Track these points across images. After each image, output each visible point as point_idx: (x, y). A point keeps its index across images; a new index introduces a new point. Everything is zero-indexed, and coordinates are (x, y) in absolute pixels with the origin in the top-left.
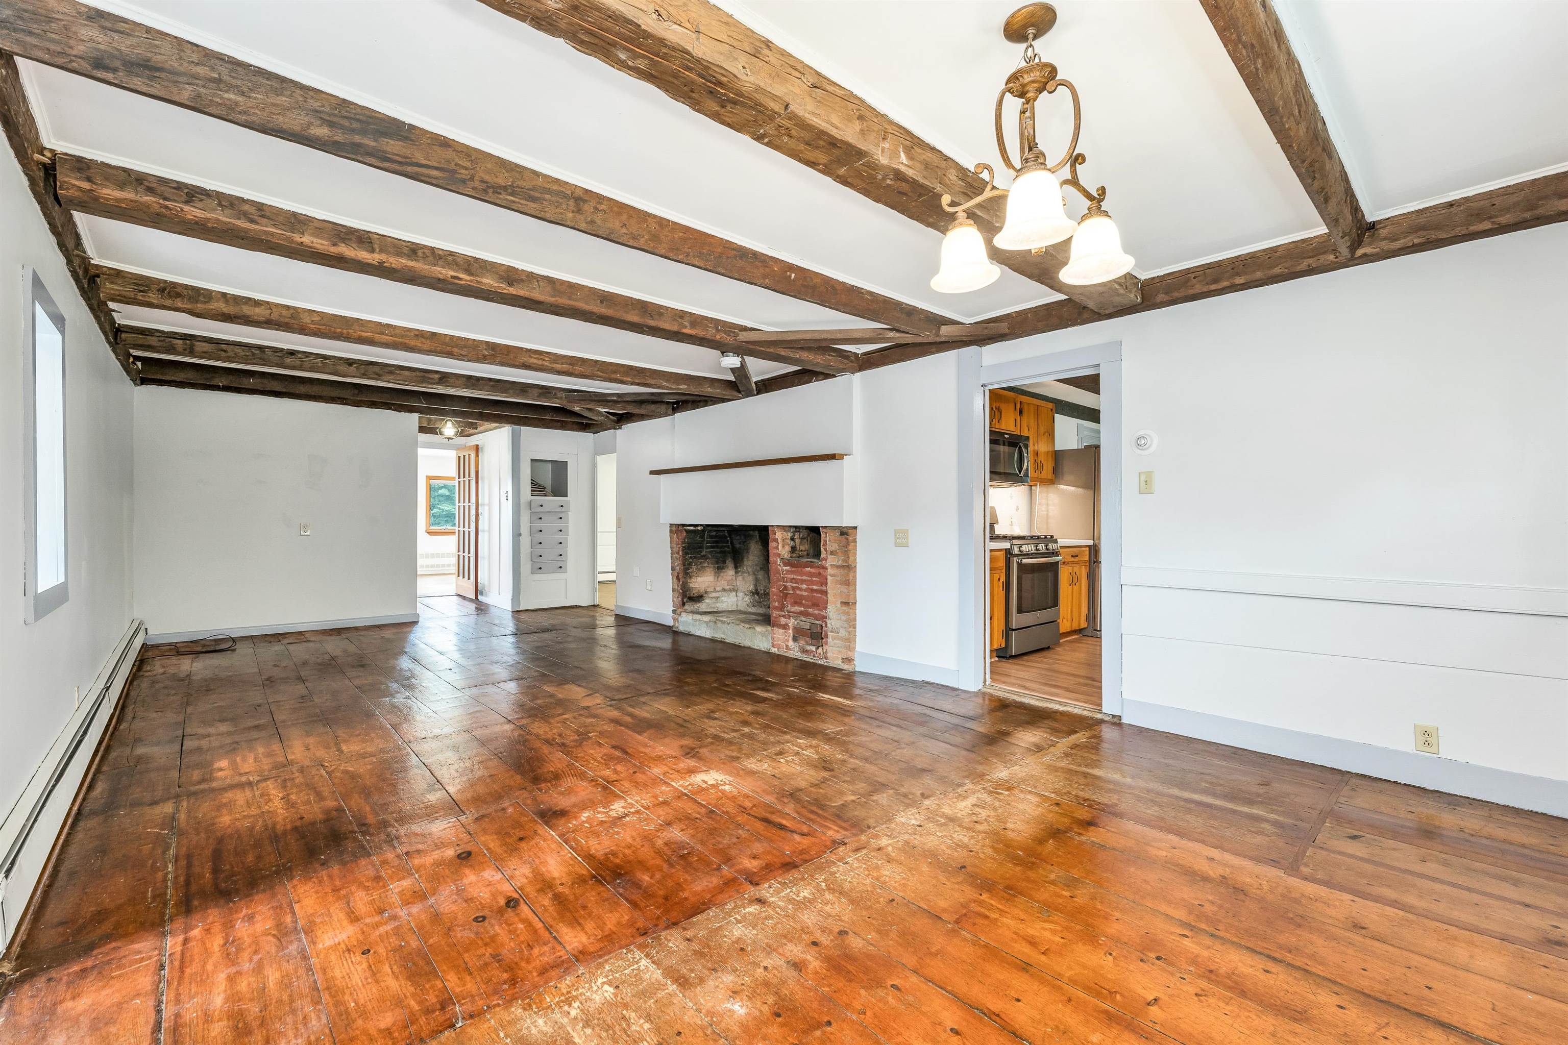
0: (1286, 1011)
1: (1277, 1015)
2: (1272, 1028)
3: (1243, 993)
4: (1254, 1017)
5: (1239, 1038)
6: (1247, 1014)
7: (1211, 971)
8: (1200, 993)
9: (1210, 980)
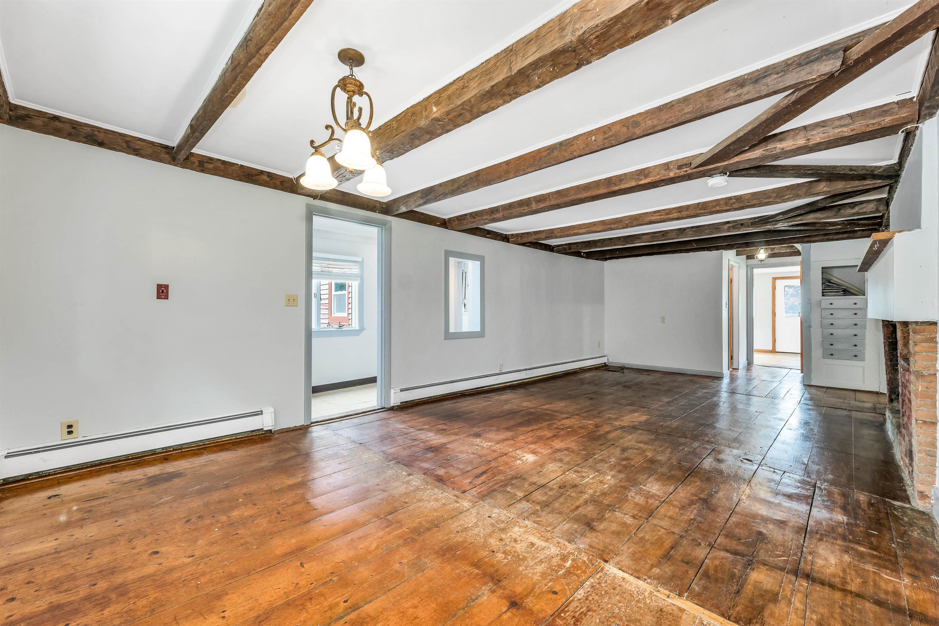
0: (265, 617)
1: (266, 610)
2: (260, 602)
3: (288, 604)
4: (271, 599)
5: (263, 585)
6: (274, 597)
7: (311, 599)
8: (299, 586)
9: (304, 595)
